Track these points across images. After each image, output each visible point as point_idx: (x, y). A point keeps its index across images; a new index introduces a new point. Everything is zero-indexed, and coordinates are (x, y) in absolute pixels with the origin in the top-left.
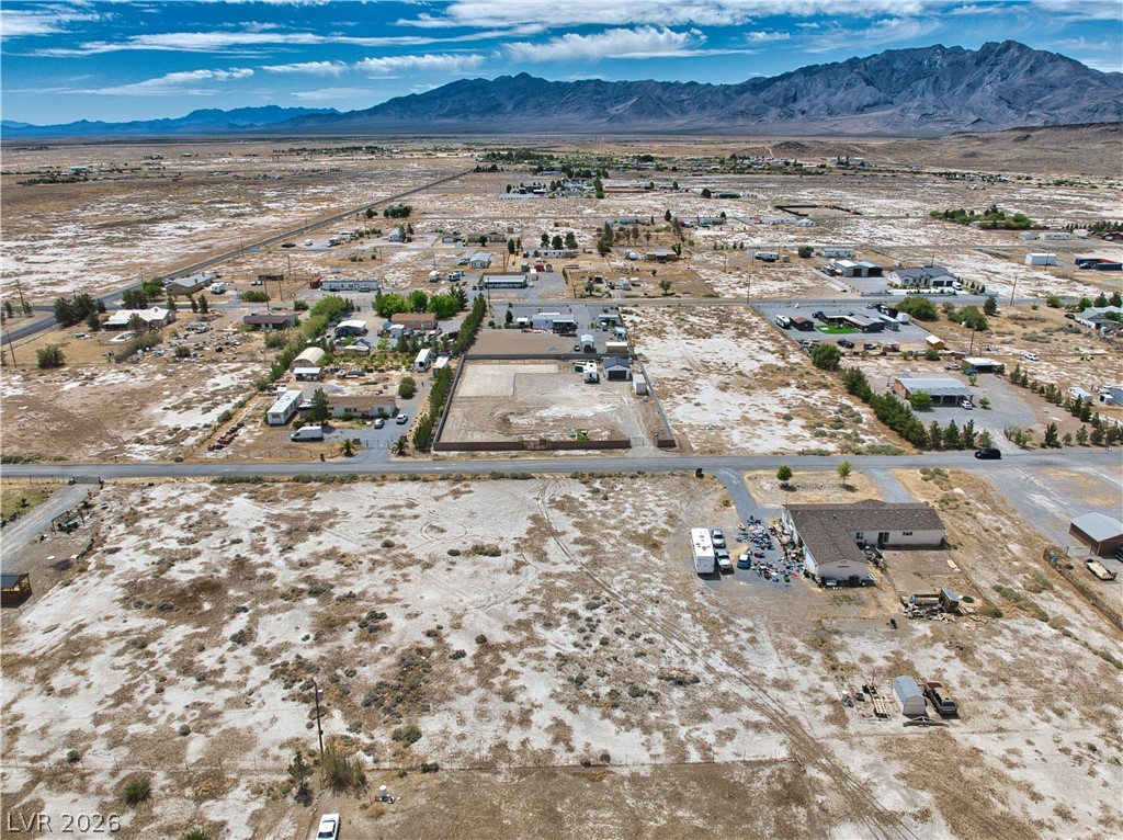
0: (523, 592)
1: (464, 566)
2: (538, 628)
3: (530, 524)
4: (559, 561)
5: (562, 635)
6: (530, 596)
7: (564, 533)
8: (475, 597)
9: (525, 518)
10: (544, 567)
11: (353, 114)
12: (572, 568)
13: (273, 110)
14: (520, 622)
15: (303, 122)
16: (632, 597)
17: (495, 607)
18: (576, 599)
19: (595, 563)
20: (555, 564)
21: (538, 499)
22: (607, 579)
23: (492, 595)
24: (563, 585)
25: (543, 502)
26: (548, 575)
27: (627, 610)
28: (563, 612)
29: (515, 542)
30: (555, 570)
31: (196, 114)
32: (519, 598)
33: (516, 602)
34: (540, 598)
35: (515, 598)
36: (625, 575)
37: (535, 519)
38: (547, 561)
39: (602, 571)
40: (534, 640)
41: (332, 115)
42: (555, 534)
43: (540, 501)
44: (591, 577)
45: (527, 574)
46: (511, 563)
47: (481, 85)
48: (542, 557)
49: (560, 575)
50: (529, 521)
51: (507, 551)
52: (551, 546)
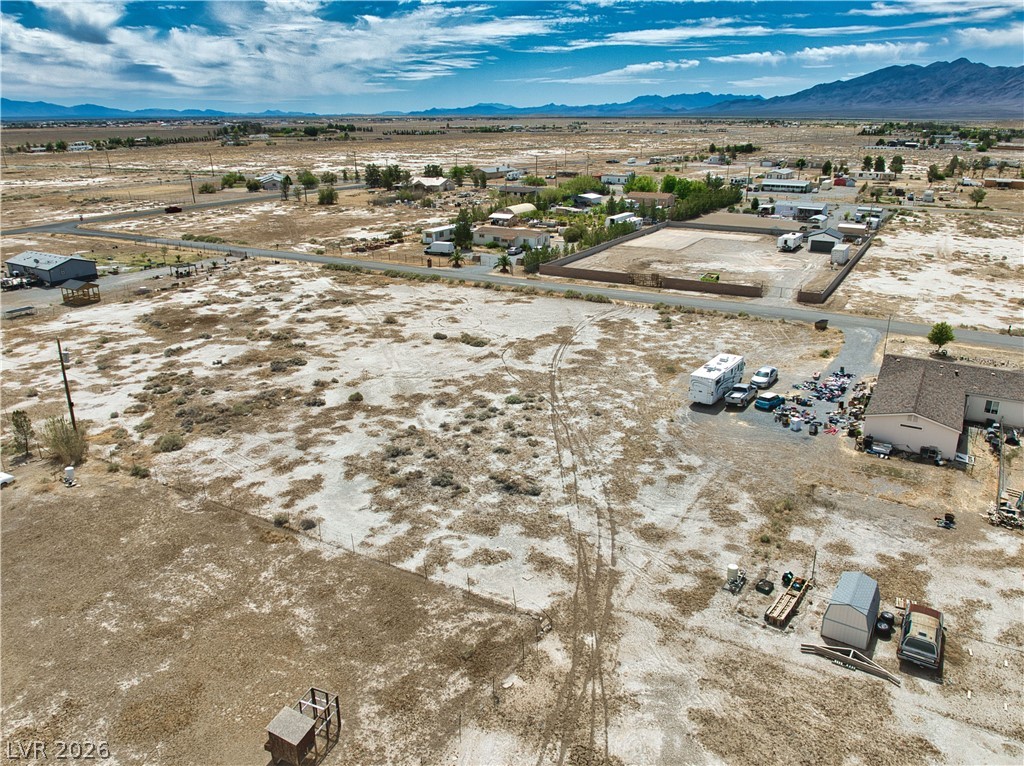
11: (776, 100)
13: (705, 96)
15: (729, 106)
31: (639, 100)
41: (758, 100)
47: (912, 71)
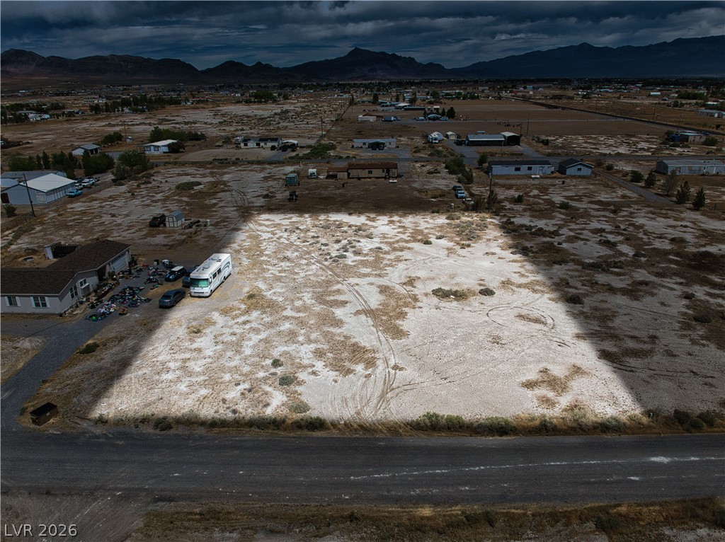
0: (401, 266)
1: (467, 282)
2: (386, 248)
3: (404, 325)
4: (367, 287)
5: (368, 245)
6: (394, 263)
7: (358, 313)
8: (443, 263)
9: (413, 334)
10: (383, 281)
12: (353, 280)
14: (402, 251)
16: (304, 262)
17: (423, 258)
18: (353, 261)
19: (329, 283)
20: (372, 284)
21: (396, 367)
22: (320, 272)
23: (430, 264)
24: (364, 269)
25: (386, 361)
26: (380, 276)
27: (313, 255)
28: (366, 255)
29: (419, 304)
30: (371, 279)
32: (405, 262)
33: (406, 260)
34: (385, 262)
35: (408, 262)
36: (302, 275)
37: (398, 333)
38: (379, 287)
39: (323, 278)
40: (390, 244)
42: (369, 312)
43: (392, 363)
44: (336, 274)
45: (400, 276)
46: (418, 284)
48: (384, 290)
49: (365, 275)
50: (405, 328)
51: (426, 295)
52: (375, 300)
